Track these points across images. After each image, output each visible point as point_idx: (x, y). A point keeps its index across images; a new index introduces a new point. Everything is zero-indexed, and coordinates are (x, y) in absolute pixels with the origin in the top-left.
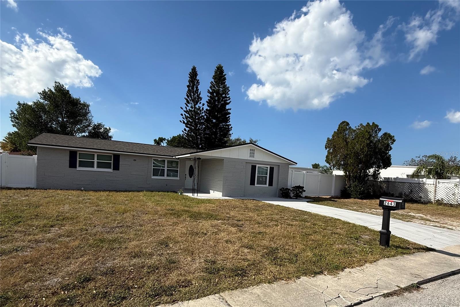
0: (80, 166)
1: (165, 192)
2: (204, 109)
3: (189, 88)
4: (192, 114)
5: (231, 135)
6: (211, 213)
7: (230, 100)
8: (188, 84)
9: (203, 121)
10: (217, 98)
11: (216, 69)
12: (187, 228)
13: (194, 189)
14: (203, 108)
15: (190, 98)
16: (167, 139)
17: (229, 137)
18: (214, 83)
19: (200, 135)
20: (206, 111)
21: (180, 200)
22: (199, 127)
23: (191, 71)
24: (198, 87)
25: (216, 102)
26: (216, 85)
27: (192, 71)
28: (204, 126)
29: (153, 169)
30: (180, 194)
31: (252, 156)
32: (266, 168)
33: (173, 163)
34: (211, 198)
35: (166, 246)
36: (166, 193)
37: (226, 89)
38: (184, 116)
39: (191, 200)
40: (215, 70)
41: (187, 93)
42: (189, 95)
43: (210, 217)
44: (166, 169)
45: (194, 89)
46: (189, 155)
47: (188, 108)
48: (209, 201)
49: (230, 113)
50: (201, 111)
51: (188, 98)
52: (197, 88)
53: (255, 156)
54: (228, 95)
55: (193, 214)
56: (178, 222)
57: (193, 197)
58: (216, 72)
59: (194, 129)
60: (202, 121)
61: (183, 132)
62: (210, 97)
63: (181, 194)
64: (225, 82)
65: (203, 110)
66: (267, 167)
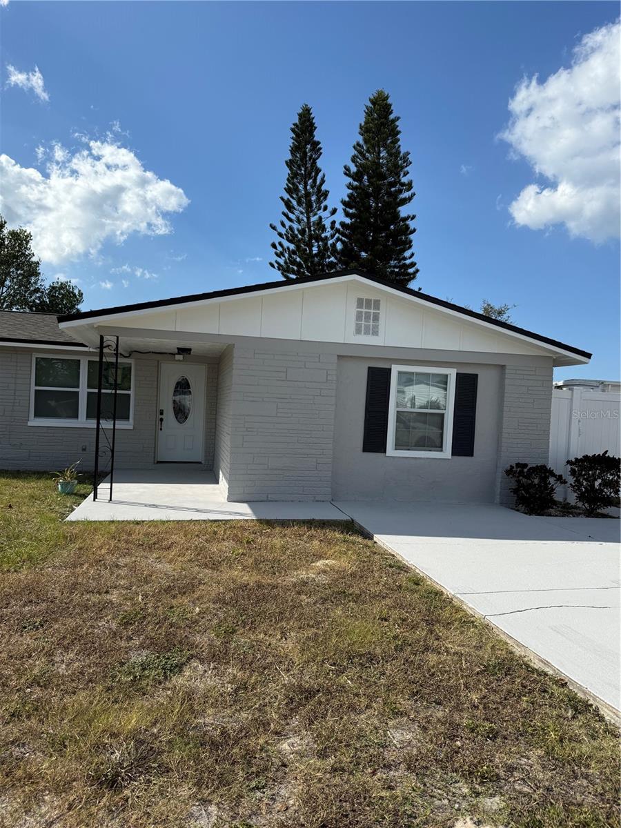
2: (335, 223)
3: (291, 169)
7: (412, 191)
8: (289, 157)
10: (371, 189)
11: (371, 105)
14: (332, 222)
15: (296, 197)
18: (363, 144)
20: (340, 228)
23: (297, 121)
24: (317, 164)
25: (370, 200)
26: (370, 150)
27: (301, 119)
37: (399, 158)
38: (280, 248)
40: (367, 108)
41: (286, 184)
42: (292, 187)
49: (414, 230)
51: (289, 198)
52: (314, 164)
54: (405, 175)
58: (369, 113)
62: (353, 187)
64: (397, 139)
65: (333, 227)
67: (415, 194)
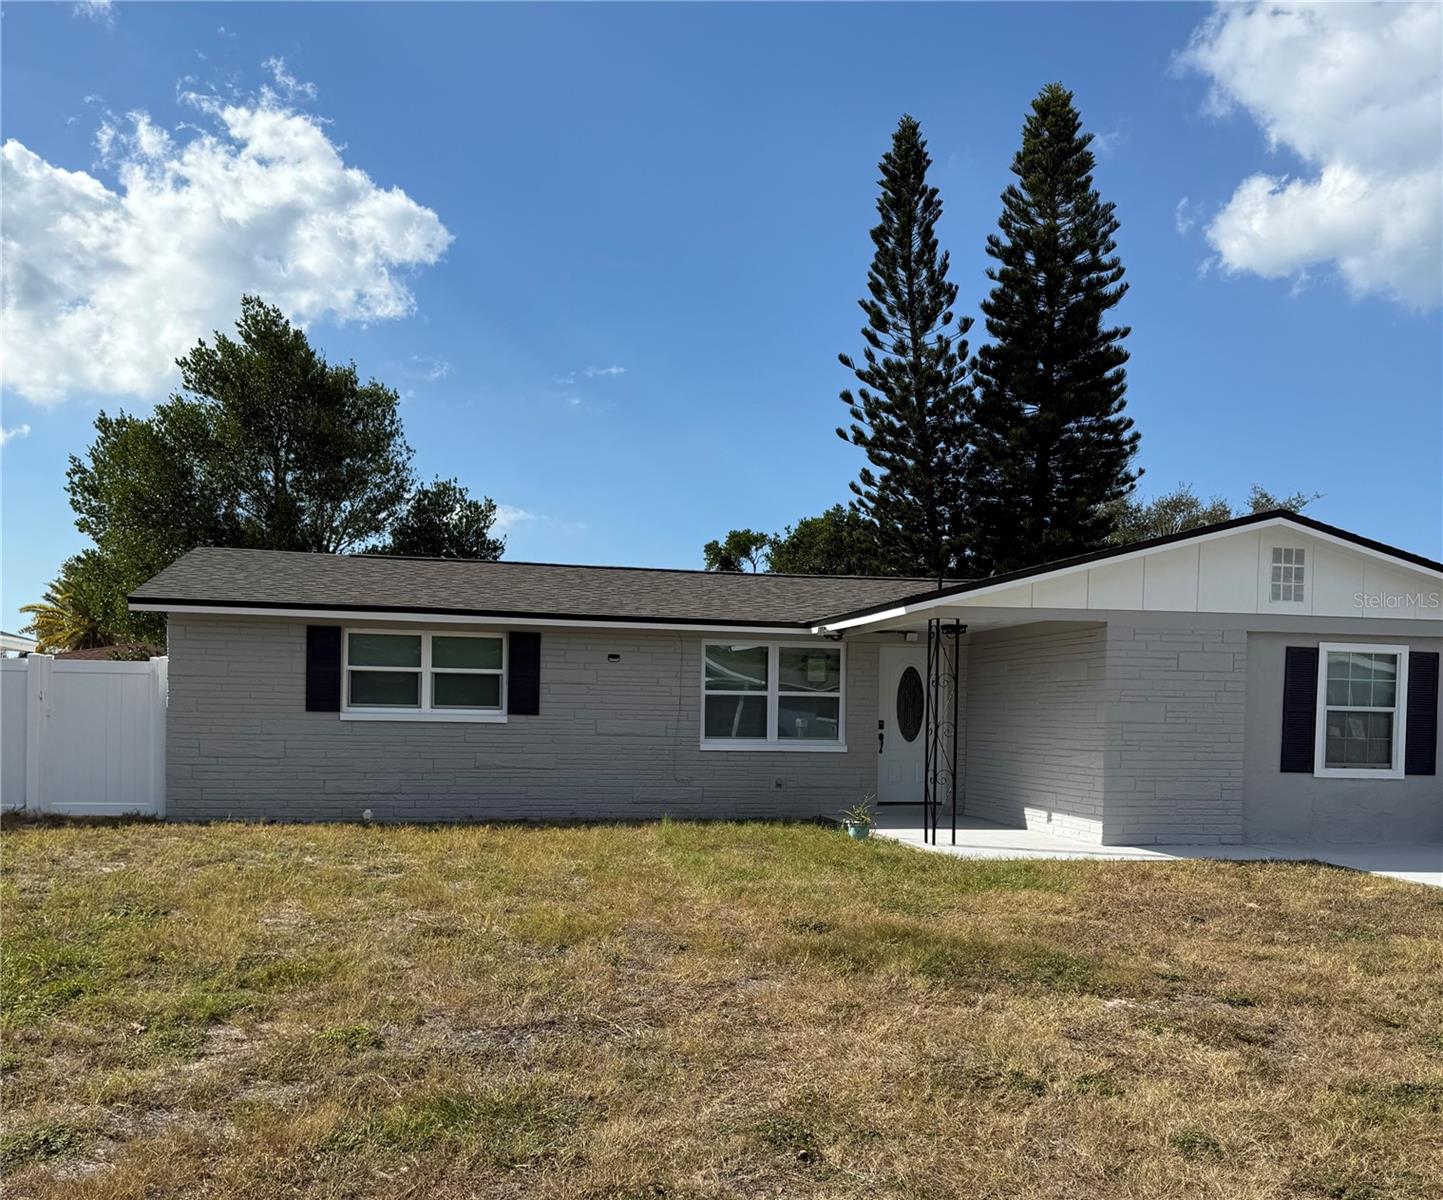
0: (355, 700)
1: (772, 821)
2: (969, 348)
3: (881, 246)
4: (906, 388)
5: (1133, 479)
6: (1055, 948)
7: (1122, 280)
8: (878, 221)
9: (966, 419)
10: (1041, 279)
11: (1035, 114)
12: (919, 1041)
13: (936, 803)
14: (964, 345)
15: (891, 299)
16: (772, 537)
17: (1122, 493)
18: (1023, 192)
19: (949, 496)
20: (979, 358)
21: (860, 870)
22: (945, 451)
23: (891, 149)
24: (932, 233)
25: (1038, 300)
26: (1036, 204)
27: (898, 147)
28: (971, 448)
29: (708, 697)
30: (857, 832)
31: (1287, 590)
32: (1384, 667)
33: (811, 661)
34: (1037, 855)
35: (804, 1157)
36: (778, 830)
37: (1095, 216)
38: (859, 402)
39: (924, 870)
40: (1028, 119)
41: (870, 275)
42: (882, 281)
43: (1049, 972)
44: (773, 695)
45: (911, 247)
46: (901, 611)
47: (880, 356)
48: (1031, 873)
49: (1127, 357)
50: (951, 362)
51: (876, 302)
52: (927, 233)
53: (1306, 592)
54: (1108, 250)
55: (943, 952)
56: (860, 1000)
57: (929, 848)
58: (1032, 134)
59: (916, 470)
60: (958, 419)
61: (857, 491)
62: (1004, 276)
63: (862, 831)
64: (1089, 179)
65: (963, 356)
66: (1393, 659)
67: (1127, 287)
